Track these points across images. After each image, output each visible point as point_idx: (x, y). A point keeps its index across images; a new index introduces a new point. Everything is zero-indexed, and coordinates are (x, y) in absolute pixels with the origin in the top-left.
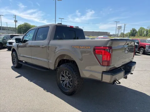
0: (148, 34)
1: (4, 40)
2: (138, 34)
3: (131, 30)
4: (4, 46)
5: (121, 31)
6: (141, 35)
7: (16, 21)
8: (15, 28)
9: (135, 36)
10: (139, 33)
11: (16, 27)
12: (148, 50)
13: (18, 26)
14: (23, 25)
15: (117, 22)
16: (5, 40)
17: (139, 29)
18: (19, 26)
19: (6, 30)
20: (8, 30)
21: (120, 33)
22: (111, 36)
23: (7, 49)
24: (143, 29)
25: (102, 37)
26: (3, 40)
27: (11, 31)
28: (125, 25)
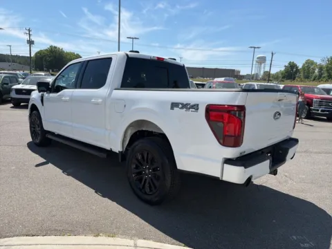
0: (322, 74)
1: (5, 84)
2: (302, 74)
3: (287, 64)
4: (4, 97)
5: (264, 68)
6: (307, 77)
7: (31, 43)
8: (28, 57)
9: (294, 79)
10: (304, 73)
11: (32, 56)
12: (318, 110)
13: (36, 54)
14: (46, 50)
15: (255, 48)
16: (7, 84)
17: (304, 65)
18: (38, 52)
19: (9, 61)
20: (14, 62)
21: (262, 73)
22: (241, 78)
23: (12, 105)
24: (312, 63)
25: (222, 79)
26: (3, 84)
27: (20, 63)
28: (272, 54)
